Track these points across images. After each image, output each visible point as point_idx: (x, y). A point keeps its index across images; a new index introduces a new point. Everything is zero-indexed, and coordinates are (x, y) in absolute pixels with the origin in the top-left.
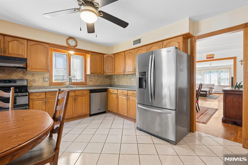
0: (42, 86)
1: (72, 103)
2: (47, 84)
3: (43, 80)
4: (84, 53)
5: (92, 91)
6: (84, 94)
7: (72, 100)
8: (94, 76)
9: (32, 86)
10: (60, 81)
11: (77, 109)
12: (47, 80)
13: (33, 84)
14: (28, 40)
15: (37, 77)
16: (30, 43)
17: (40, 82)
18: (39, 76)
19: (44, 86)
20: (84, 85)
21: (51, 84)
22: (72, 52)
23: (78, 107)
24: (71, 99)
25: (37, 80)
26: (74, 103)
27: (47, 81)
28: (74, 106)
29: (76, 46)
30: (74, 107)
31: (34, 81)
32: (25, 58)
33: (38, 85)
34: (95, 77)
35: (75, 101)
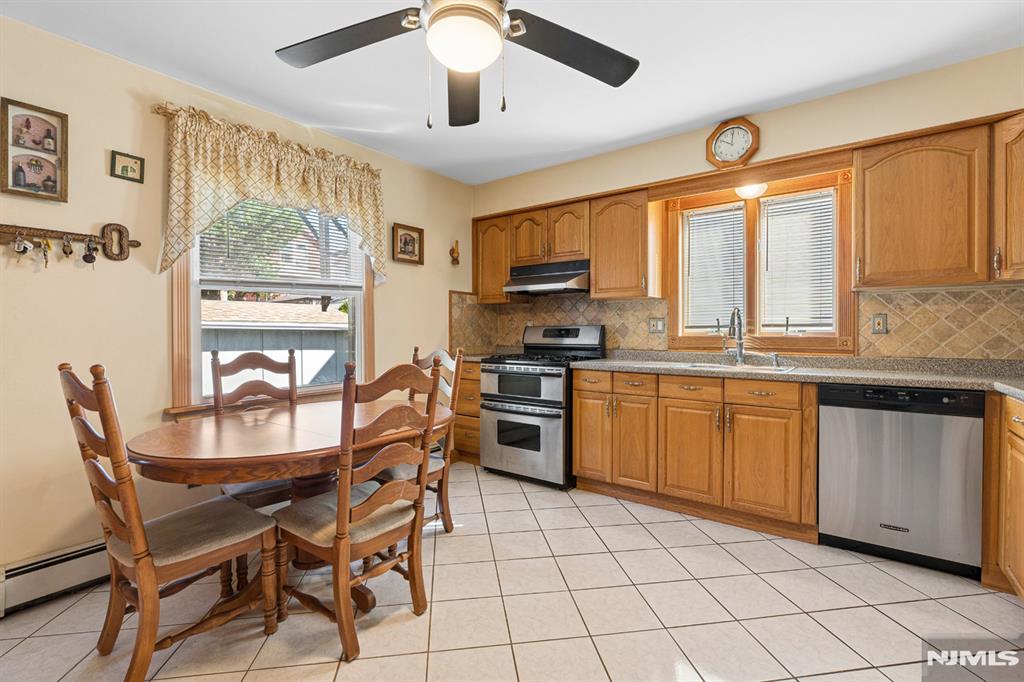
0: (645, 348)
1: (710, 438)
2: (659, 343)
3: (646, 328)
4: (830, 166)
5: (832, 394)
6: (777, 405)
7: (710, 420)
8: (925, 298)
9: (618, 348)
10: (711, 332)
11: (736, 473)
12: (660, 328)
13: (622, 340)
14: (591, 199)
15: (631, 319)
16: (599, 206)
17: (639, 336)
18: (637, 313)
19: (651, 350)
20: (837, 351)
21: (675, 344)
22: (750, 190)
23: (737, 464)
24: (706, 415)
25: (631, 328)
26: (720, 437)
27: (660, 332)
28: (717, 451)
29: (754, 150)
30: (717, 460)
31: (624, 331)
32: (585, 261)
33: (635, 345)
34: (929, 306)
35: (722, 427)
